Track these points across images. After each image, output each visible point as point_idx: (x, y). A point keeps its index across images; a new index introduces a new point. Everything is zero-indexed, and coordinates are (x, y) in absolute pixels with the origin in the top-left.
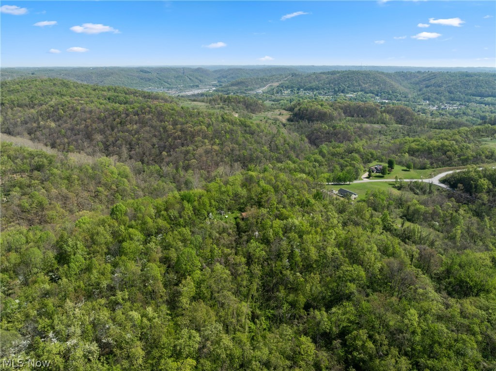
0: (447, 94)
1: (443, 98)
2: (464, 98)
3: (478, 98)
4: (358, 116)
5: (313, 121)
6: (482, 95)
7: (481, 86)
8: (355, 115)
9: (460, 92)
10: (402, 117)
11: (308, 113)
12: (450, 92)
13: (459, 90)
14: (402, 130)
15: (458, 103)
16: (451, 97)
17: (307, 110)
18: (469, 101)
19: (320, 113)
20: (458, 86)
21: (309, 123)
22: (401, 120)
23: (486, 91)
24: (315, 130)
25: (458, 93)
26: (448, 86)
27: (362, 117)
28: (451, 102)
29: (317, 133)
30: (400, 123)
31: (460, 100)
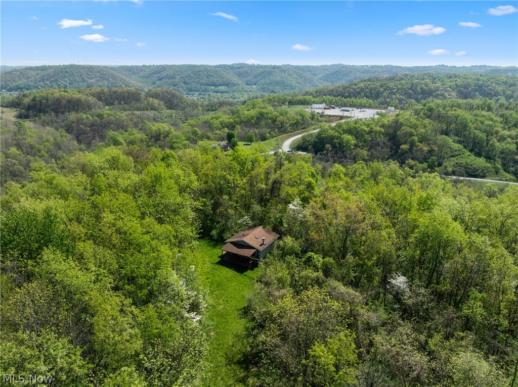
0: (183, 85)
1: (180, 89)
2: (201, 88)
3: (213, 87)
4: (120, 103)
5: (63, 113)
6: (215, 85)
7: (211, 76)
8: (116, 102)
9: (195, 82)
10: (170, 101)
11: (49, 102)
12: (185, 83)
13: (193, 80)
14: (177, 115)
15: (197, 93)
16: (188, 88)
17: (47, 100)
18: (206, 90)
19: (69, 101)
20: (191, 77)
21: (57, 115)
22: (170, 105)
23: (217, 80)
24: (73, 122)
25: (193, 84)
26: (182, 78)
27: (125, 103)
28: (190, 93)
29: (78, 126)
30: (171, 108)
31: (197, 90)
